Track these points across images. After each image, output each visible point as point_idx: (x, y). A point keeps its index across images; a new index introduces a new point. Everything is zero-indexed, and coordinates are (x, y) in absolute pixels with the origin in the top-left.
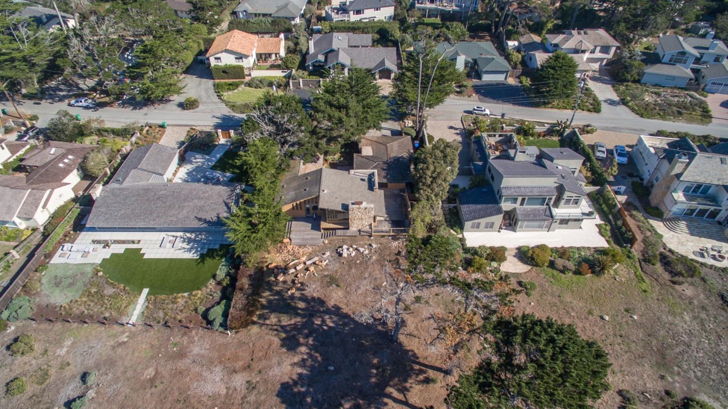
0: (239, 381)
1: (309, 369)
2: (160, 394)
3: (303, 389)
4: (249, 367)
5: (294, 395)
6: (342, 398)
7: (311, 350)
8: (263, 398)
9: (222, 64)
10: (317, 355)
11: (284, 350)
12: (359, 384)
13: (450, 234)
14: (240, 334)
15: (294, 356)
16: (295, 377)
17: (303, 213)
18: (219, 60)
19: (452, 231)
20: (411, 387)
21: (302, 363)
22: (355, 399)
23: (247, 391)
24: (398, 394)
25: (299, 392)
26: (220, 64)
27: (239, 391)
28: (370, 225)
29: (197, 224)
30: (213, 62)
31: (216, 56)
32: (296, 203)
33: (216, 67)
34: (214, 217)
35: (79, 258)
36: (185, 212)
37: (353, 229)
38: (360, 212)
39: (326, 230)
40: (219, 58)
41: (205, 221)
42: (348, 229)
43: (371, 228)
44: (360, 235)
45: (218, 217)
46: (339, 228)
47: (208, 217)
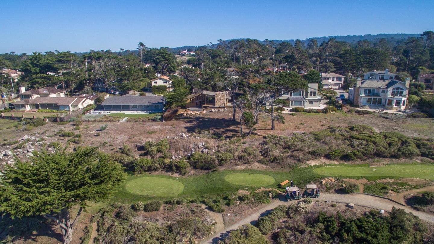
0: (168, 127)
3: (195, 127)
4: (172, 125)
7: (198, 122)
8: (178, 129)
9: (157, 85)
10: (201, 123)
11: (187, 123)
14: (168, 122)
15: (191, 123)
16: (191, 126)
17: (195, 104)
21: (195, 124)
23: (171, 128)
28: (224, 104)
29: (149, 104)
30: (153, 84)
31: (155, 81)
32: (192, 98)
33: (154, 86)
34: (156, 102)
35: (97, 114)
36: (144, 101)
37: (217, 106)
38: (220, 96)
39: (204, 107)
40: (156, 82)
41: (152, 103)
42: (215, 106)
43: (225, 105)
44: (221, 107)
45: (158, 102)
46: (211, 106)
47: (154, 102)
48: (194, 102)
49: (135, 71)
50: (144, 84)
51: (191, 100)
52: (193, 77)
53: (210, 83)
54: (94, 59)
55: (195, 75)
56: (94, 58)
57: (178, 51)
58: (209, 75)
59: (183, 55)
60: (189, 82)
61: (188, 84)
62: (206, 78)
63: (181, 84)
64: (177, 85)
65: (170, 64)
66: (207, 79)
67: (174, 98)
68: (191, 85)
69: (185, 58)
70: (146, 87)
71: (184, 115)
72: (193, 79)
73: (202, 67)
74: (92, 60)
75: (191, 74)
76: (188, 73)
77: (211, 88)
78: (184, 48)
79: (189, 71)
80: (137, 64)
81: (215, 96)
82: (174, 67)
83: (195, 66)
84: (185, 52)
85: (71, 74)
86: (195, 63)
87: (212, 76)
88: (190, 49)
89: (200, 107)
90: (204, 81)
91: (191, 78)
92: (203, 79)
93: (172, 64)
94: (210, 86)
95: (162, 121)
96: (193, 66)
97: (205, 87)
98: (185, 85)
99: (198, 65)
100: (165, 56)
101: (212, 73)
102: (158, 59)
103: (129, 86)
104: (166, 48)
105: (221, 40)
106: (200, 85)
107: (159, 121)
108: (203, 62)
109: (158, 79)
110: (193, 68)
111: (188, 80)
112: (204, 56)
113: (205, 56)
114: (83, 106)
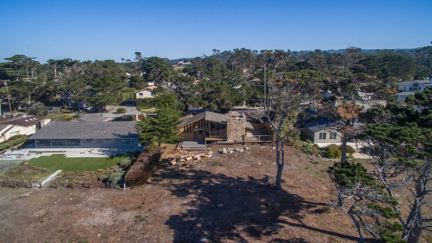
0: (128, 216)
1: (199, 206)
2: (44, 227)
3: (193, 219)
4: (139, 208)
5: (184, 223)
6: (234, 223)
7: (200, 196)
8: (150, 226)
9: (143, 97)
10: (206, 198)
11: (175, 197)
12: (250, 214)
13: (304, 143)
14: (134, 189)
15: (184, 200)
16: (184, 212)
17: (191, 135)
18: (142, 95)
19: (305, 142)
20: (304, 216)
21: (193, 203)
22: (248, 224)
23: (134, 223)
24: (293, 220)
25: (189, 221)
26: (142, 97)
27: (126, 222)
28: (243, 136)
29: (112, 137)
30: (138, 96)
31: (140, 92)
32: (187, 126)
33: (140, 99)
34: (126, 134)
35: (14, 158)
36: (105, 132)
37: (230, 140)
38: (235, 123)
39: (209, 142)
40: (141, 94)
41: (119, 135)
42: (226, 140)
43: (243, 139)
44: (236, 143)
45: (129, 134)
46: (219, 140)
47: (122, 134)
48: (190, 132)
49: (113, 80)
50: (129, 95)
51: (186, 128)
52: (188, 90)
53: (215, 98)
54: (65, 65)
55: (192, 86)
56: (65, 63)
57: (176, 62)
58: (213, 86)
59: (180, 65)
60: (182, 99)
61: (181, 102)
62: (208, 91)
63: (169, 102)
64: (163, 103)
65: (163, 72)
66: (211, 93)
67: (154, 131)
68: (185, 102)
69: (181, 67)
70: (131, 99)
71: (171, 164)
72: (189, 93)
73: (199, 75)
74: (62, 66)
75: (186, 85)
76: (181, 84)
77: (216, 107)
78: (181, 60)
79: (184, 81)
80: (117, 71)
81: (226, 123)
82: (167, 75)
83: (190, 74)
84: (181, 62)
85: (23, 84)
86: (191, 71)
87: (218, 88)
88: (186, 61)
89: (202, 141)
90: (205, 96)
91: (185, 91)
92: (203, 93)
93: (166, 72)
94: (214, 103)
95: (122, 187)
96: (188, 74)
97: (208, 104)
98: (176, 102)
99: (194, 73)
100: (158, 62)
101: (217, 85)
102: (149, 66)
103: (102, 100)
104: (165, 59)
105: (215, 49)
106: (199, 103)
107: (118, 186)
108: (199, 70)
109: (144, 90)
110: (189, 76)
111: (182, 94)
112: (199, 64)
113: (201, 65)
114: (5, 138)
